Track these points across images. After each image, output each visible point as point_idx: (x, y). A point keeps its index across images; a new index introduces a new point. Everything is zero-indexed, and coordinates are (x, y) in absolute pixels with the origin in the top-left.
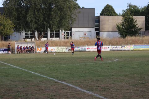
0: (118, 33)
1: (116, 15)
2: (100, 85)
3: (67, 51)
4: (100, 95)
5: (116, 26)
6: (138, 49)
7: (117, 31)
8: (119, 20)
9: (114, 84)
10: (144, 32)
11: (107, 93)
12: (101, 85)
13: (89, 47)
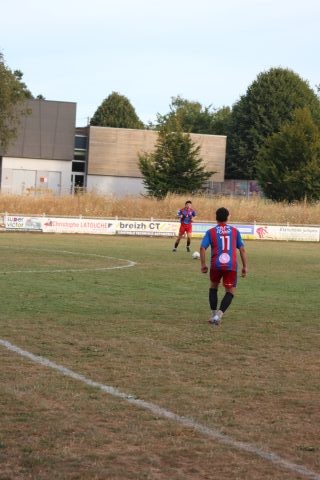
0: (141, 181)
1: (140, 126)
2: (76, 340)
4: (75, 371)
5: (138, 162)
7: (140, 174)
8: (148, 143)
9: (118, 337)
10: (222, 183)
11: (95, 365)
12: (80, 339)
13: (52, 219)
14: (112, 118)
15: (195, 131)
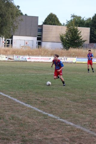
0: (61, 43)
1: (60, 24)
2: (39, 98)
3: (7, 59)
4: (39, 109)
5: (60, 37)
6: (81, 62)
7: (60, 41)
8: (63, 30)
10: (88, 44)
11: (46, 107)
12: (41, 98)
13: (30, 57)
14: (50, 22)
15: (79, 26)
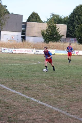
0: (42, 38)
1: (41, 22)
2: (23, 85)
4: (23, 94)
5: (41, 32)
6: (59, 54)
7: (42, 36)
8: (44, 27)
9: (36, 84)
10: (65, 39)
11: (29, 92)
12: (25, 85)
13: (16, 49)
14: (33, 19)
15: (58, 23)
